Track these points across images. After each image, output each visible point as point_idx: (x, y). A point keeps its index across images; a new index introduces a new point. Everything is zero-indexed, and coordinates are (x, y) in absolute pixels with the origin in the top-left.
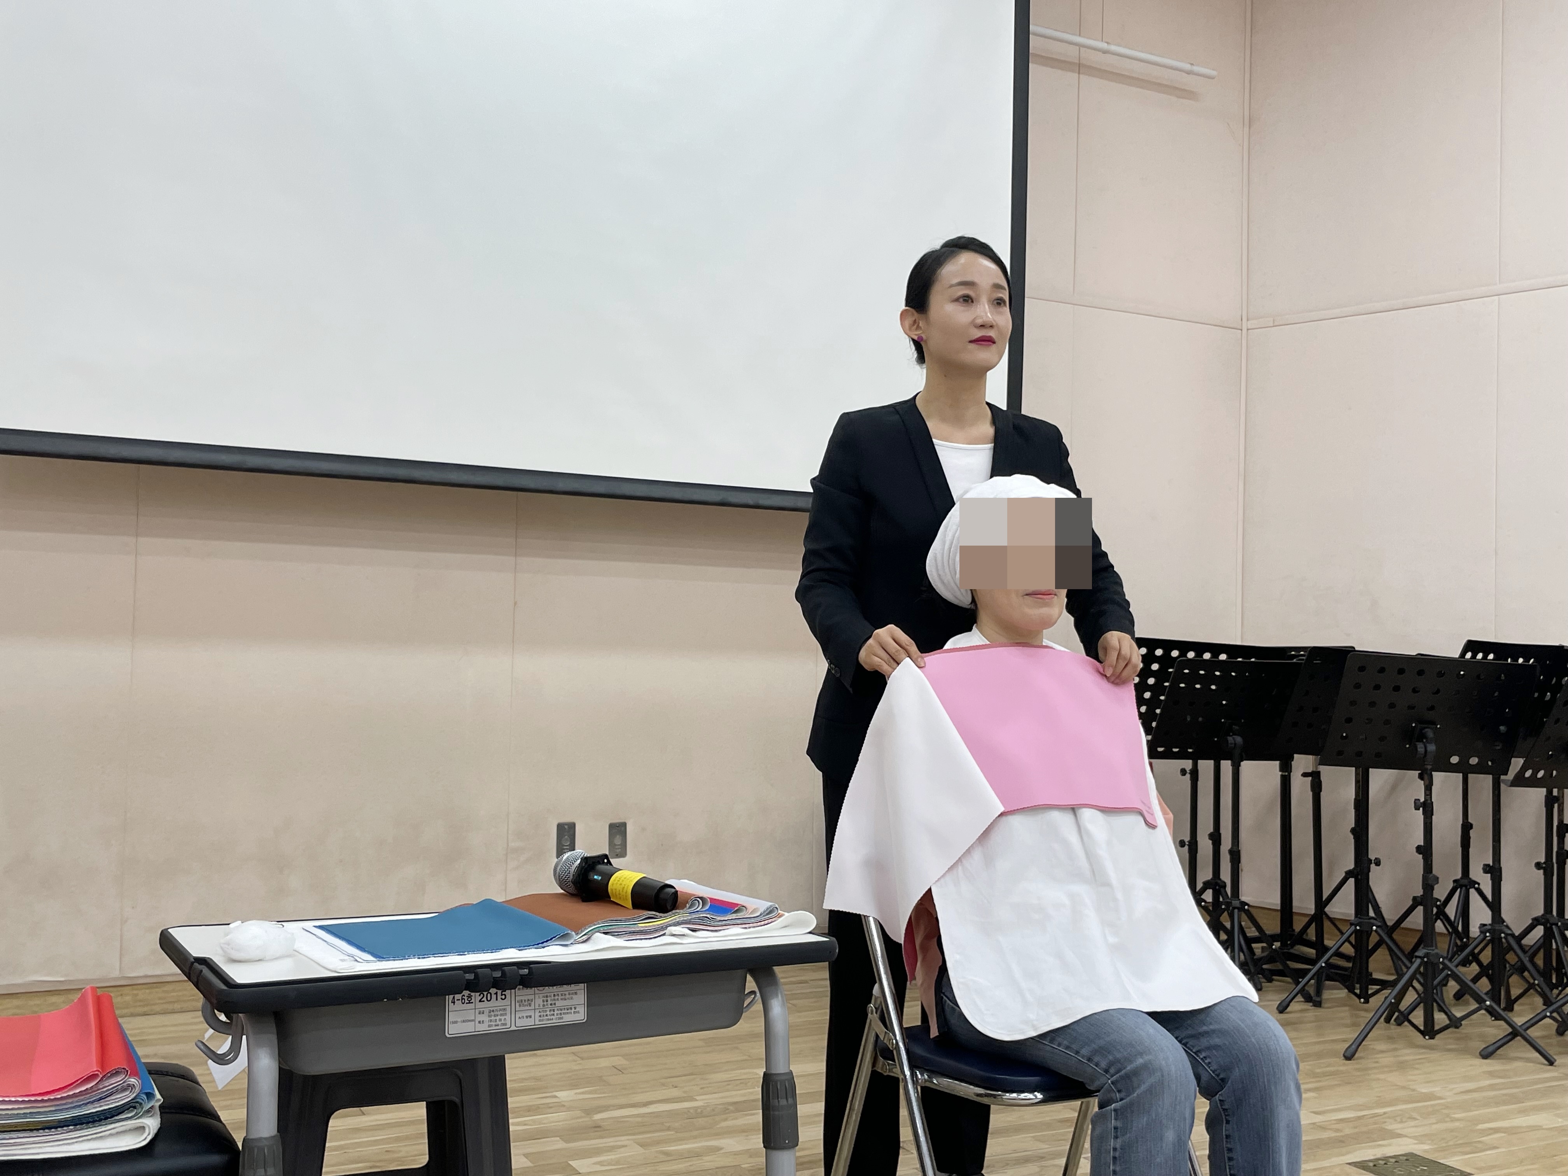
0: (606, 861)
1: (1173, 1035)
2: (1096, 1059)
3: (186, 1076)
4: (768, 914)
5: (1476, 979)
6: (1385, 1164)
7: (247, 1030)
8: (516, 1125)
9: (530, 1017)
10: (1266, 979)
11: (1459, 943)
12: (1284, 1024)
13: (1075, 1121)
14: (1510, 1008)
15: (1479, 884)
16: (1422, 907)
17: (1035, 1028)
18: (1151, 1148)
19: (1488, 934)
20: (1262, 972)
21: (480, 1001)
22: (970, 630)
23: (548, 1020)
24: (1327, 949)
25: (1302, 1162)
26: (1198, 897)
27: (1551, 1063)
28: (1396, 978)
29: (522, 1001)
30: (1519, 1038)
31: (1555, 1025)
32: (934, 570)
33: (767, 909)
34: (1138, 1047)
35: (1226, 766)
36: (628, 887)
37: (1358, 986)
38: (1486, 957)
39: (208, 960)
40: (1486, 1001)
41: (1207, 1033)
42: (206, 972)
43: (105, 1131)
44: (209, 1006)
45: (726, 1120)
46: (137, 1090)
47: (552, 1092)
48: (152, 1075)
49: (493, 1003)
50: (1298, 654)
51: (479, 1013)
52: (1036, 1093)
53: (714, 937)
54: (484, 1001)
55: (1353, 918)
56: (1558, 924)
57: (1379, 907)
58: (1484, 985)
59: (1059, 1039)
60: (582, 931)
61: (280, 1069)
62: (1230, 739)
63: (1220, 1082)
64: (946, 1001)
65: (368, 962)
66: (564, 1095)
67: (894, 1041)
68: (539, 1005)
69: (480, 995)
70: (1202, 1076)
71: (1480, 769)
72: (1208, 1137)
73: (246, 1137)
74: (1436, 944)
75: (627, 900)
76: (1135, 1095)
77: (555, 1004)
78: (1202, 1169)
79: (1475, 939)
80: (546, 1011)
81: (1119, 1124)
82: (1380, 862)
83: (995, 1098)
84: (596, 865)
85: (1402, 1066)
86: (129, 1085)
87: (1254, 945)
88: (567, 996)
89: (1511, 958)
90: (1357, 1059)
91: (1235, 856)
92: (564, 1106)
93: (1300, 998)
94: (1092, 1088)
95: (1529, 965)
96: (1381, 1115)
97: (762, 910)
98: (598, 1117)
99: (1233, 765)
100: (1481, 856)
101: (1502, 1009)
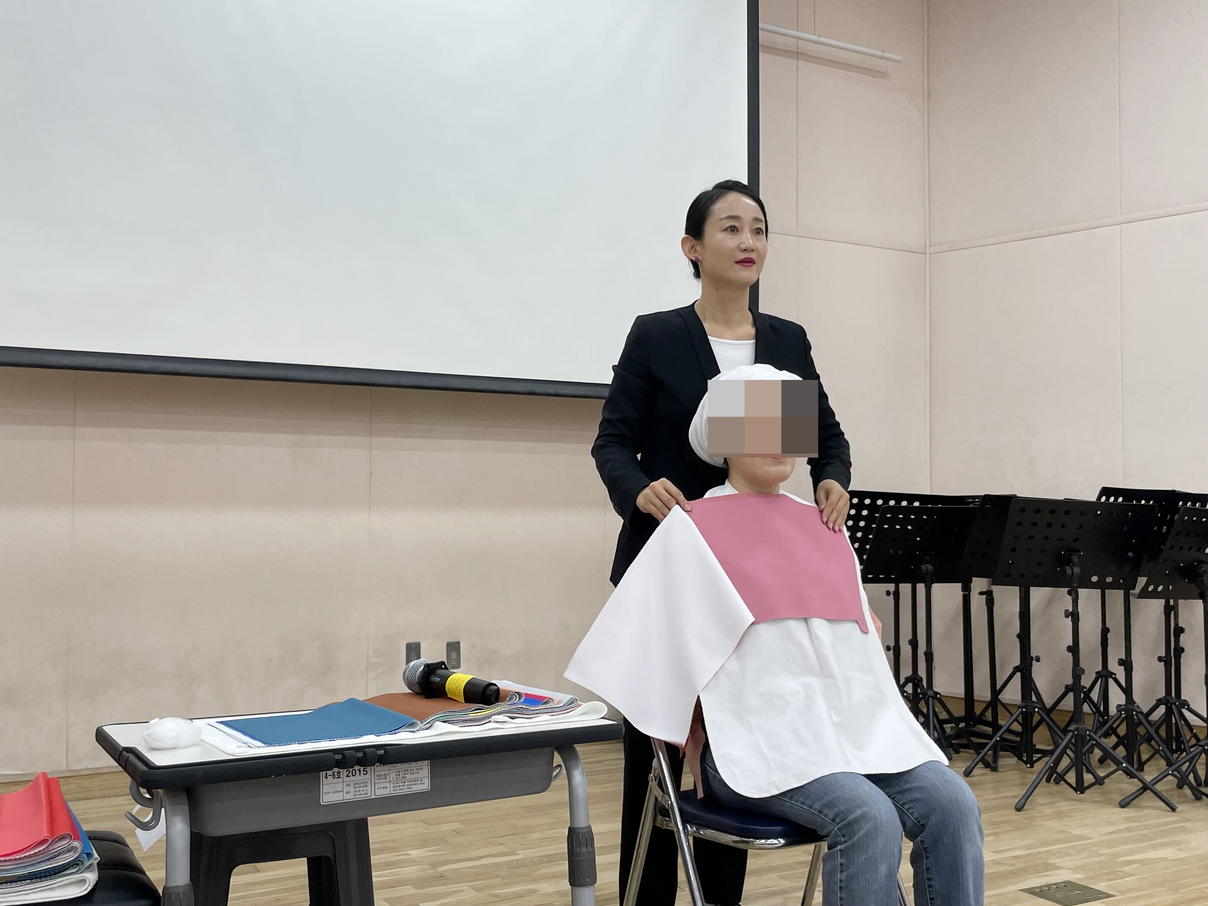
0: (443, 666)
1: (884, 792)
2: (825, 811)
3: (117, 841)
4: (570, 704)
5: (1115, 747)
6: (1049, 889)
7: (165, 804)
8: (377, 877)
9: (386, 787)
10: (954, 751)
11: (1101, 720)
12: (971, 785)
13: (810, 863)
14: (1141, 768)
15: (1115, 674)
16: (1072, 693)
17: (777, 788)
18: (868, 879)
19: (1123, 712)
20: (951, 746)
21: (347, 776)
22: (723, 483)
23: (400, 790)
24: (1001, 727)
25: (985, 890)
26: (902, 689)
27: (1173, 809)
28: (1053, 748)
29: (379, 776)
30: (1149, 791)
31: (1175, 781)
32: (695, 439)
33: (569, 701)
34: (858, 802)
35: (921, 588)
36: (461, 686)
37: (1025, 755)
38: (1122, 730)
39: (133, 749)
40: (1123, 763)
41: (910, 789)
42: (132, 758)
43: (54, 884)
44: (135, 784)
45: (540, 869)
46: (80, 850)
47: (405, 851)
48: (92, 841)
49: (357, 778)
50: (974, 501)
51: (347, 786)
52: (779, 839)
53: (528, 723)
54: (350, 776)
55: (1020, 702)
56: (1176, 703)
57: (1040, 694)
58: (1121, 752)
59: (796, 797)
60: (426, 721)
61: (191, 832)
62: (923, 567)
63: (921, 827)
64: (709, 770)
65: (258, 747)
66: (415, 853)
67: (670, 802)
68: (393, 778)
69: (347, 772)
70: (907, 823)
71: (1113, 586)
72: (913, 869)
73: (165, 885)
74: (1084, 721)
75: (460, 696)
76: (856, 838)
77: (405, 777)
78: (909, 897)
79: (1113, 717)
80: (399, 783)
81: (844, 861)
82: (1039, 659)
83: (748, 843)
84: (436, 670)
85: (1060, 815)
86: (73, 847)
87: (945, 726)
88: (415, 771)
89: (1141, 730)
90: (1025, 810)
91: (929, 657)
92: (415, 861)
93: (980, 765)
94: (822, 834)
95: (1155, 736)
96: (1045, 853)
97: (565, 702)
98: (441, 869)
99: (926, 587)
100: (1116, 653)
101: (1136, 770)
